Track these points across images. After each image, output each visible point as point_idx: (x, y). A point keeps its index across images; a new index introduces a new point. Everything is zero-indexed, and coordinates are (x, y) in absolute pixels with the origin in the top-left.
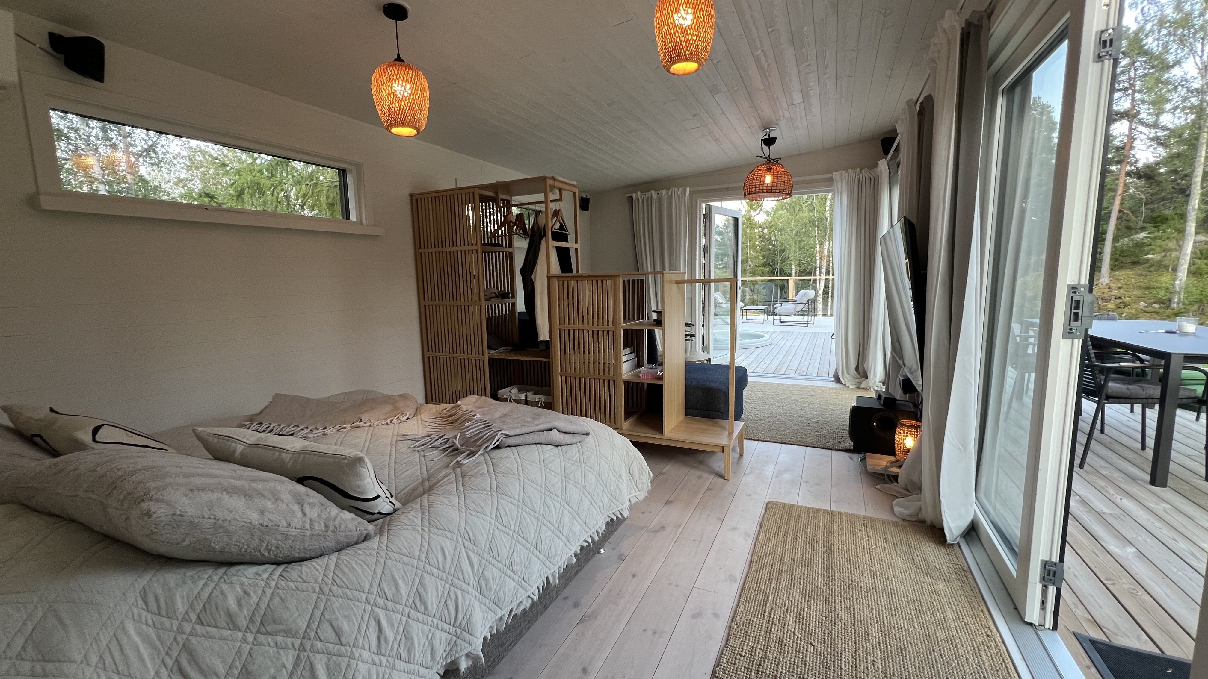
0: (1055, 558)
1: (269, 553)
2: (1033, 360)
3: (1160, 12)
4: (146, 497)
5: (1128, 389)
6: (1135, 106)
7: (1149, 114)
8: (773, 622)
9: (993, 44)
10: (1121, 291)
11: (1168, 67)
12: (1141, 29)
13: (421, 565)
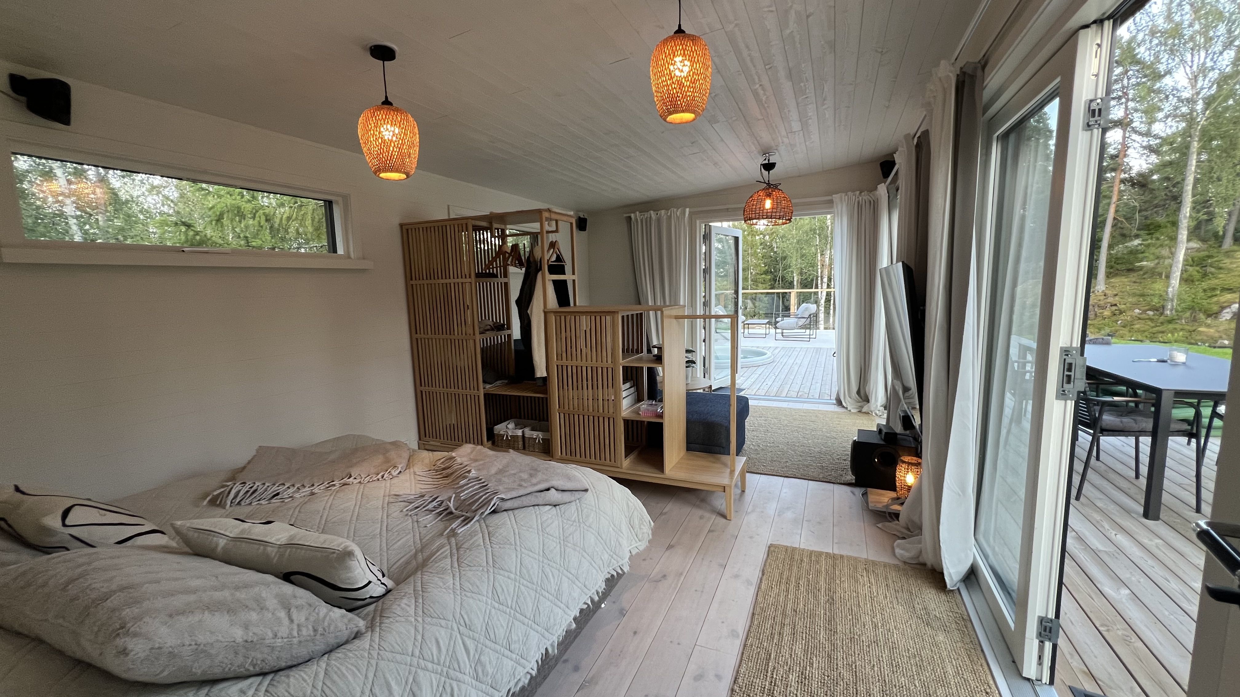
0: (1051, 615)
1: (254, 668)
2: (1031, 387)
3: (1151, 23)
4: (122, 629)
5: (1121, 422)
6: (1128, 115)
7: (1141, 122)
8: (775, 683)
9: (987, 94)
10: (1117, 298)
11: (1159, 77)
12: (1133, 38)
13: (415, 660)
